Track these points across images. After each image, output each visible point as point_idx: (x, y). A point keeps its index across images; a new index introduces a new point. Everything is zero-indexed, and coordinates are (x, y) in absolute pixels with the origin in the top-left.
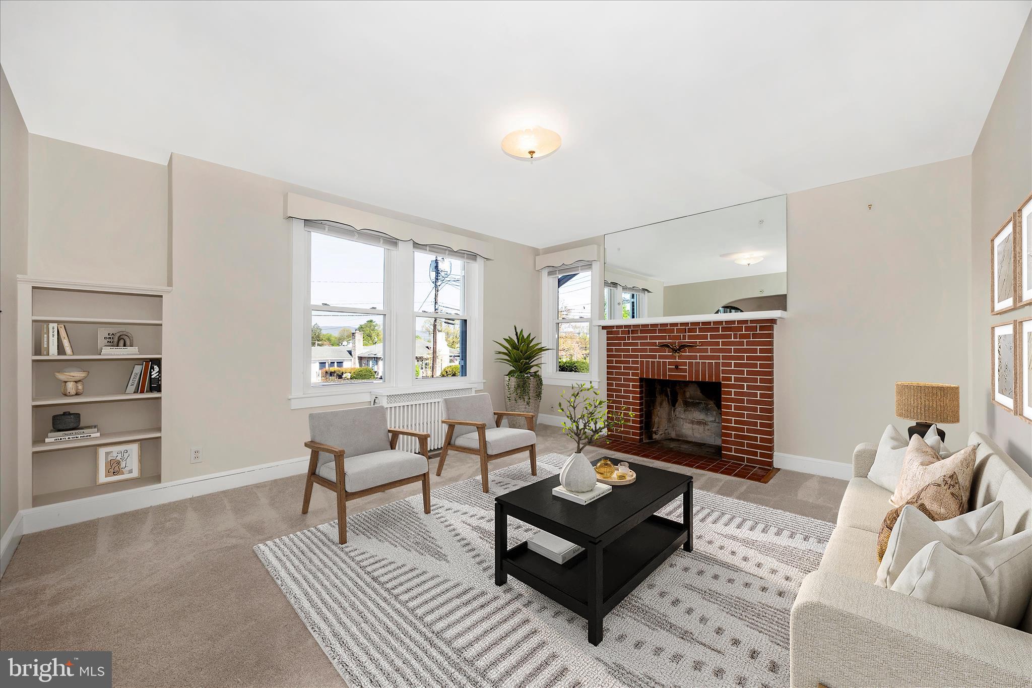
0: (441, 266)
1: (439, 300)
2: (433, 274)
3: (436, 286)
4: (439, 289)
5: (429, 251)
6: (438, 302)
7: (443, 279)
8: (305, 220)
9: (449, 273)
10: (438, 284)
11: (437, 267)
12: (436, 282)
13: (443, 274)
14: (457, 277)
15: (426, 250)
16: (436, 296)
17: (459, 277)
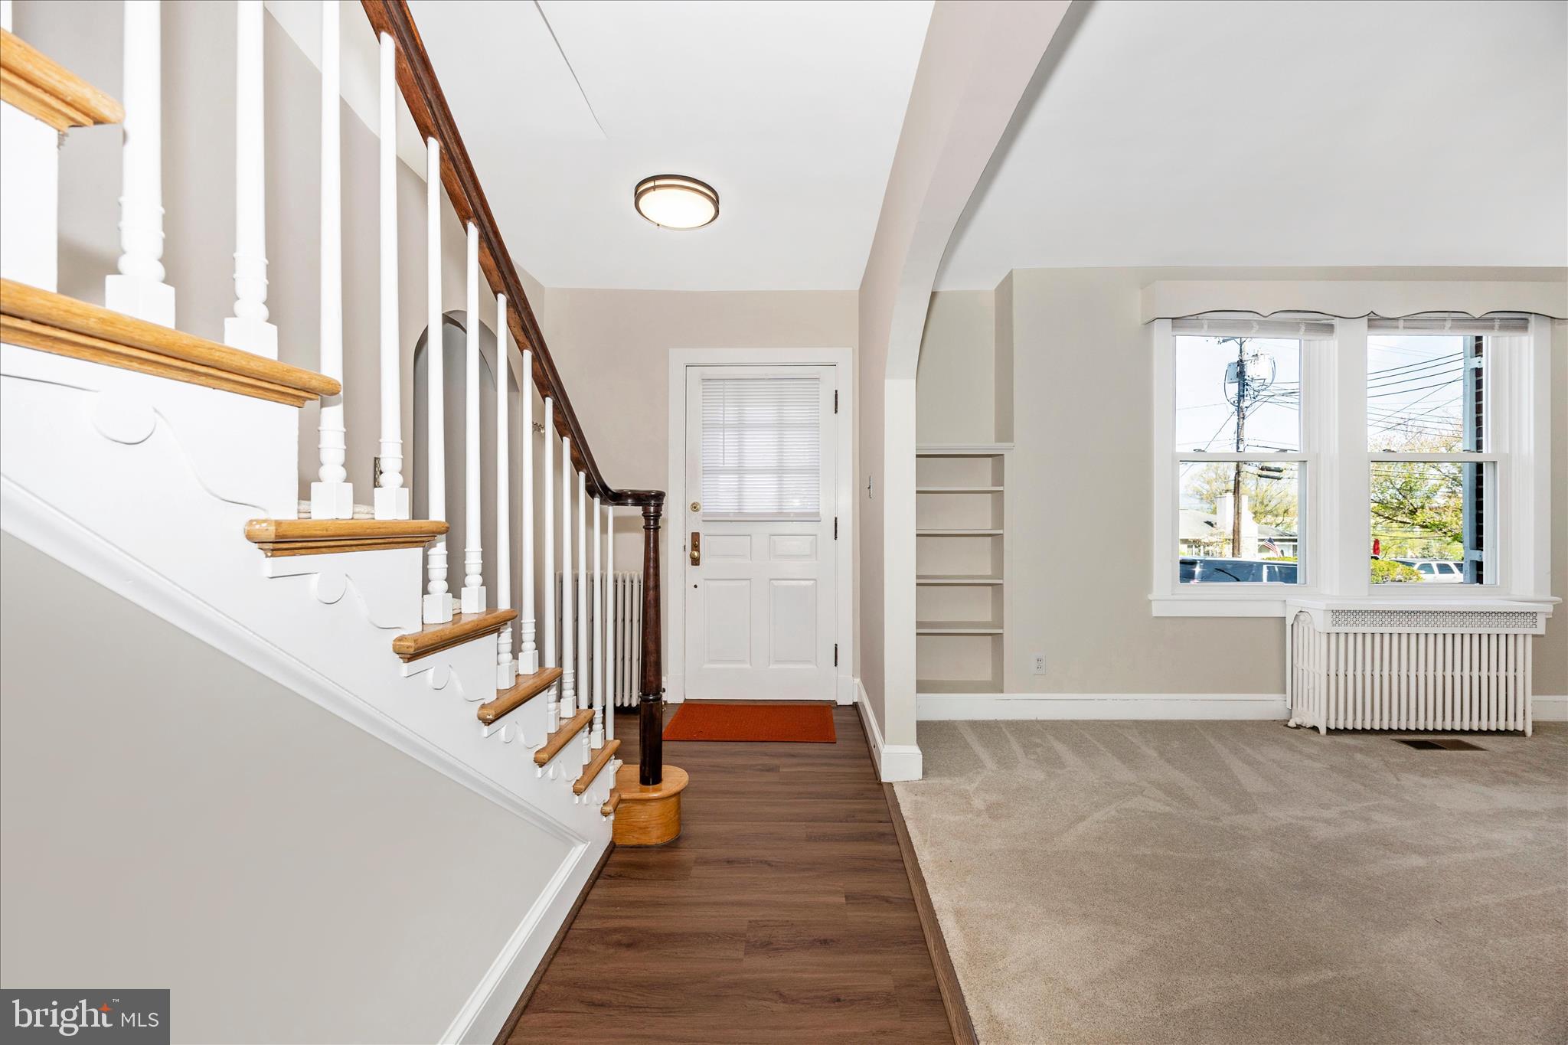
0: (1250, 371)
1: (1247, 434)
2: (1233, 389)
3: (1239, 409)
4: (1247, 414)
5: (1405, 328)
6: (1245, 438)
7: (1256, 393)
8: (1173, 319)
9: (1269, 381)
10: (1244, 404)
11: (1241, 374)
12: (1239, 402)
13: (1255, 385)
14: (1290, 387)
15: (1397, 327)
16: (1240, 427)
17: (1296, 386)
